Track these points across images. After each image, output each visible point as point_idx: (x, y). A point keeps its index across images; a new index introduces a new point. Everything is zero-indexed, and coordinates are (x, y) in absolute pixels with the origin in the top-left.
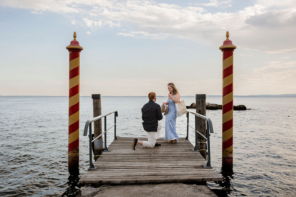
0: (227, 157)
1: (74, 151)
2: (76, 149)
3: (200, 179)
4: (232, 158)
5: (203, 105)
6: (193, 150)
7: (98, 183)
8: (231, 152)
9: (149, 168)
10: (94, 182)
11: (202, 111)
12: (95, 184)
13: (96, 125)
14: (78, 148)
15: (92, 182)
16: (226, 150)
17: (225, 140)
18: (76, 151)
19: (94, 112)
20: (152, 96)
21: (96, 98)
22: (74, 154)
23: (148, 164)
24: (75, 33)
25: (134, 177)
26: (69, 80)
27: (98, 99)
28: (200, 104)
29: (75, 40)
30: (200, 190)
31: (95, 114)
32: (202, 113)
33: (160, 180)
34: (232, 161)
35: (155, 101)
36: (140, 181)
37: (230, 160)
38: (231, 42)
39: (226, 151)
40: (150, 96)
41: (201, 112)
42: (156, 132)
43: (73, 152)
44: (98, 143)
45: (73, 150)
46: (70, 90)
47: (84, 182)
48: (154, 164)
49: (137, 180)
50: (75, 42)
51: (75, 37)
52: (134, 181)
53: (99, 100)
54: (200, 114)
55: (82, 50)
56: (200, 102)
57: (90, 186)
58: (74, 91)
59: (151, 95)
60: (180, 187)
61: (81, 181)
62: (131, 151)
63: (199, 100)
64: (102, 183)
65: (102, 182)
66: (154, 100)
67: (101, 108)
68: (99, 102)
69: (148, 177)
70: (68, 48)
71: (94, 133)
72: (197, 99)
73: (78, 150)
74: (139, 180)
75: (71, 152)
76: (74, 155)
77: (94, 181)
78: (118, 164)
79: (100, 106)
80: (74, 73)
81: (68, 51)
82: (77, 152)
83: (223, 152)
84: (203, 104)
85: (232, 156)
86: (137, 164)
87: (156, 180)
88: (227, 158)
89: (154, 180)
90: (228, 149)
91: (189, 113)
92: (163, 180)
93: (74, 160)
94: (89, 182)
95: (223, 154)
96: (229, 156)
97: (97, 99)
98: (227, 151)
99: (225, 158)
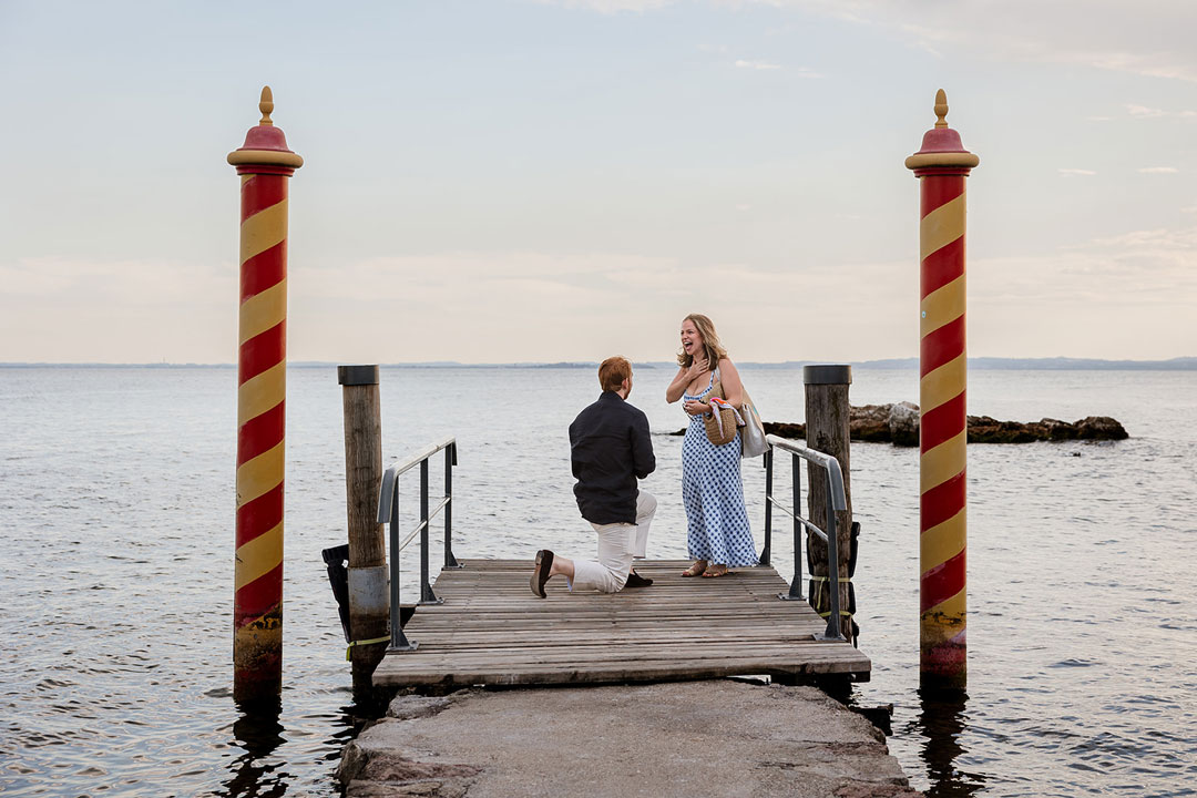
0: (938, 640)
1: (261, 619)
2: (273, 610)
3: (793, 666)
4: (963, 647)
5: (837, 414)
6: (786, 596)
7: (440, 683)
8: (958, 621)
9: (611, 644)
10: (426, 681)
11: (834, 439)
12: (428, 685)
13: (359, 505)
14: (280, 607)
15: (419, 679)
16: (935, 609)
17: (930, 568)
18: (271, 620)
19: (347, 444)
20: (615, 376)
21: (359, 381)
22: (262, 633)
23: (610, 636)
24: (266, 95)
25: (562, 665)
26: (242, 302)
27: (369, 387)
28: (822, 410)
29: (266, 122)
30: (791, 695)
31: (354, 453)
32: (831, 447)
33: (656, 671)
34: (961, 661)
35: (626, 397)
36: (587, 674)
37: (954, 652)
38: (955, 136)
39: (936, 616)
40: (607, 374)
41: (827, 443)
42: (633, 523)
43: (259, 625)
44: (368, 583)
45: (258, 616)
46: (245, 348)
47: (392, 681)
48: (631, 636)
49: (576, 673)
50: (265, 135)
51: (266, 110)
52: (566, 674)
53: (372, 393)
54: (825, 452)
55: (298, 167)
56: (825, 401)
57: (412, 693)
58: (263, 352)
59: (612, 370)
60: (726, 690)
61: (380, 678)
62: (530, 601)
63: (817, 389)
64: (453, 682)
65: (455, 679)
66: (621, 393)
67: (378, 427)
68: (371, 401)
69: (613, 663)
70: (233, 161)
71: (347, 542)
72: (811, 388)
73: (278, 615)
74: (581, 670)
75: (248, 625)
76: (264, 635)
77: (428, 677)
78: (494, 637)
79: (375, 419)
80: (264, 271)
81: (236, 172)
82: (274, 624)
83: (923, 618)
84: (837, 408)
85: (964, 639)
86: (566, 635)
87: (641, 672)
88: (939, 646)
89: (635, 672)
90: (946, 606)
91: (775, 449)
92: (667, 670)
93: (263, 661)
94: (407, 680)
95: (925, 628)
96: (951, 634)
97: (365, 385)
98: (942, 614)
99: (931, 643)
